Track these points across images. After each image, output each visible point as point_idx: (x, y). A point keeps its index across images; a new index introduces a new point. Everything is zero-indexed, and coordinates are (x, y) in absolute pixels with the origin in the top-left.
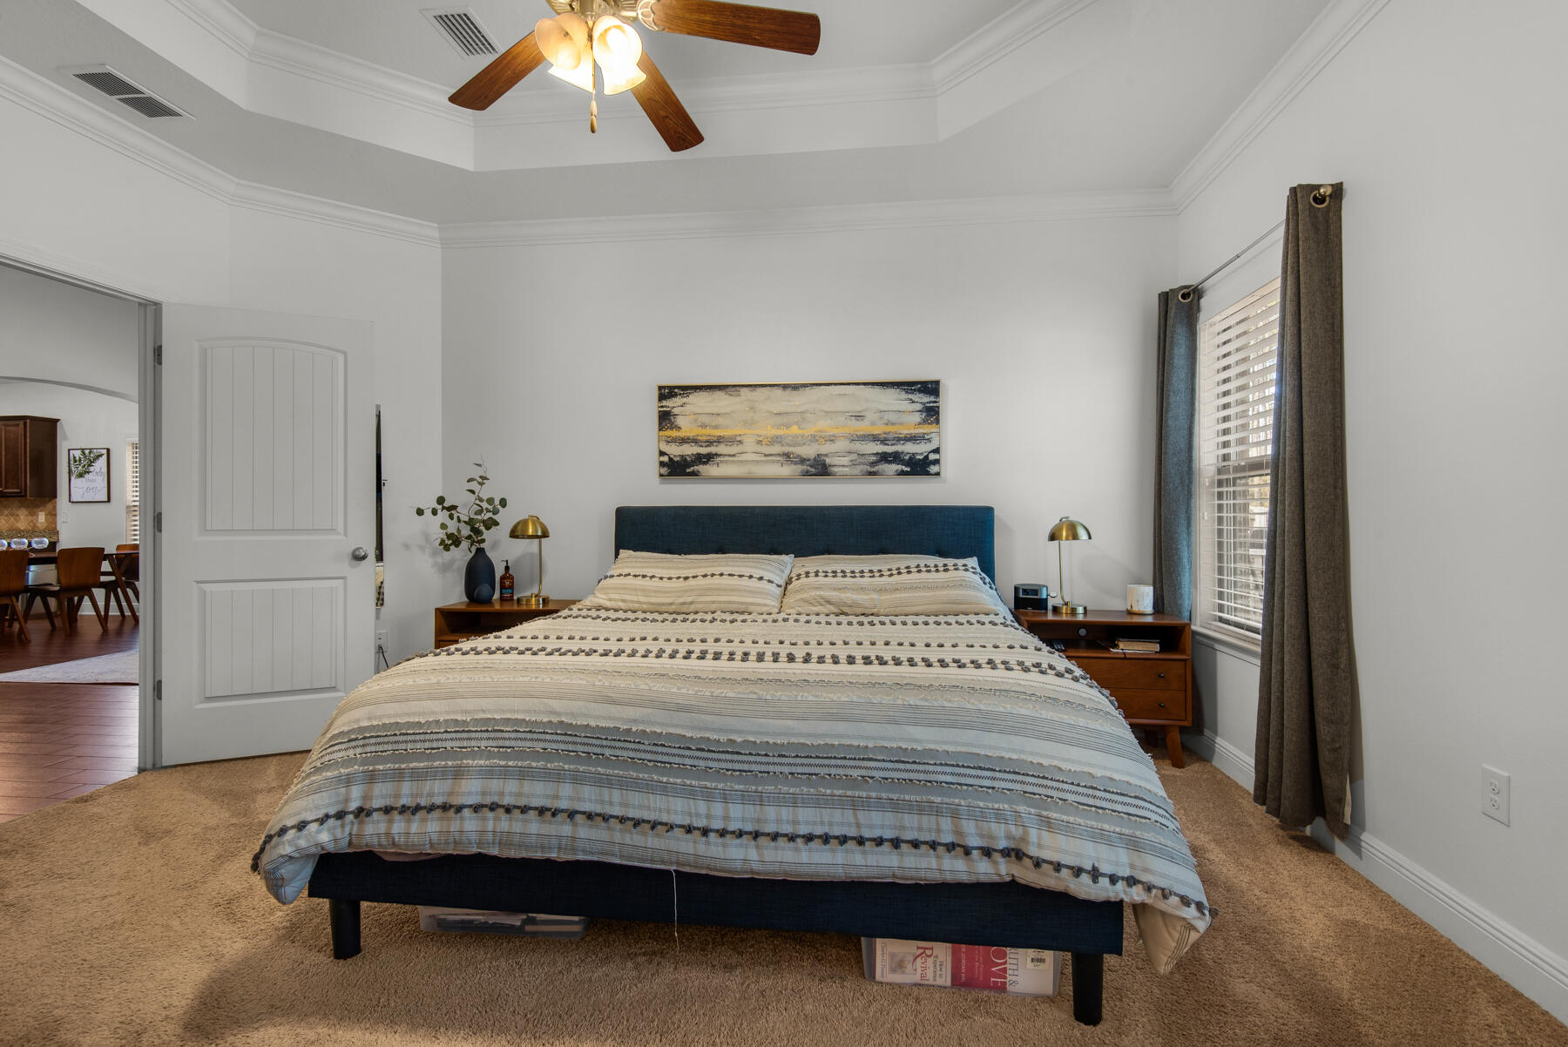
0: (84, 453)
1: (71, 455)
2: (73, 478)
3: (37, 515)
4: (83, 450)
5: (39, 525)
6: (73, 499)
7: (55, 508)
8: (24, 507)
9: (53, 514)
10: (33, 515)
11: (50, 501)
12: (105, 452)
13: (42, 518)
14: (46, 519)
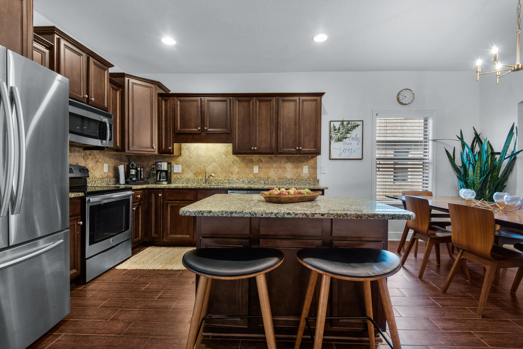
0: (343, 124)
1: (332, 125)
2: (332, 142)
3: (303, 168)
4: (343, 122)
5: (303, 175)
6: (331, 158)
7: (316, 163)
8: (290, 162)
9: (314, 168)
10: (297, 168)
11: (312, 158)
12: (360, 123)
13: (305, 170)
14: (308, 171)
